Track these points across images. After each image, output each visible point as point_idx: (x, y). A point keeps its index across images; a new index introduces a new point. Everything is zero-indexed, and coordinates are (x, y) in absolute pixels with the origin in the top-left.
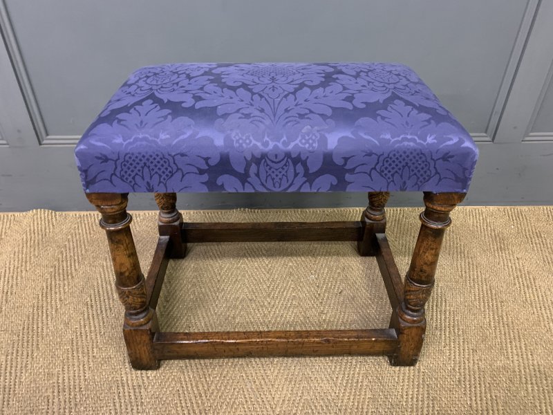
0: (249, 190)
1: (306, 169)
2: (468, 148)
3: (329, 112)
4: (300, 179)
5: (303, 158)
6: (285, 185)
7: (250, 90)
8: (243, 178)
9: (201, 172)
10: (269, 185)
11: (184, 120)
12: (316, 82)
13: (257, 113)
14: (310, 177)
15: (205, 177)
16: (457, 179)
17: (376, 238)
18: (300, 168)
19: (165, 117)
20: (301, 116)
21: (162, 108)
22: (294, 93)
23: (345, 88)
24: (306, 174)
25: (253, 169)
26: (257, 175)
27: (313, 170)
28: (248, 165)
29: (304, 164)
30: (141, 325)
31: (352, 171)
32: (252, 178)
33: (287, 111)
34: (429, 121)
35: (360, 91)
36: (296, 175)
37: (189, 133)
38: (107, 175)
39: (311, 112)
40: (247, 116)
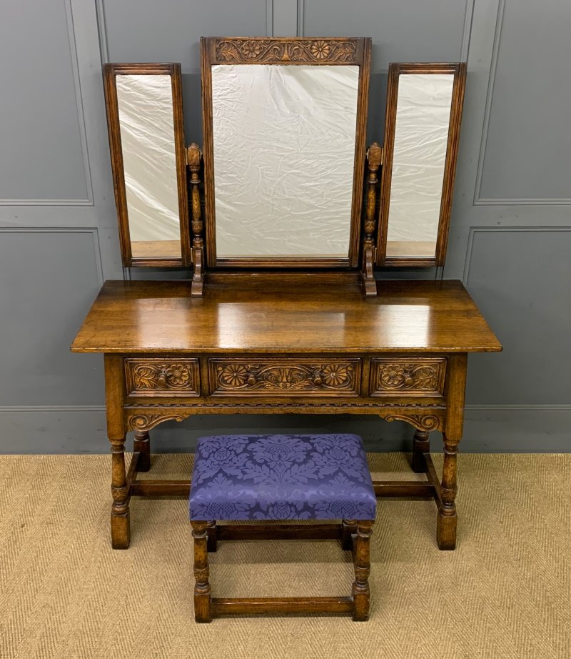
0: (268, 518)
1: (296, 509)
2: (371, 500)
3: (306, 481)
4: (293, 514)
5: (294, 504)
6: (286, 516)
7: (268, 466)
8: (266, 513)
9: (246, 510)
10: (278, 516)
11: (239, 486)
12: (301, 460)
13: (273, 482)
14: (298, 513)
15: (248, 513)
16: (369, 514)
17: (351, 537)
18: (293, 509)
19: (230, 485)
20: (293, 483)
21: (228, 480)
22: (290, 469)
23: (316, 465)
24: (296, 511)
25: (271, 509)
26: (273, 512)
27: (299, 509)
28: (268, 507)
29: (295, 507)
30: (205, 592)
31: (318, 510)
32: (270, 513)
33: (286, 481)
34: (352, 486)
35: (322, 467)
36: (291, 511)
37: (241, 492)
38: (202, 513)
39: (298, 481)
40: (268, 484)
